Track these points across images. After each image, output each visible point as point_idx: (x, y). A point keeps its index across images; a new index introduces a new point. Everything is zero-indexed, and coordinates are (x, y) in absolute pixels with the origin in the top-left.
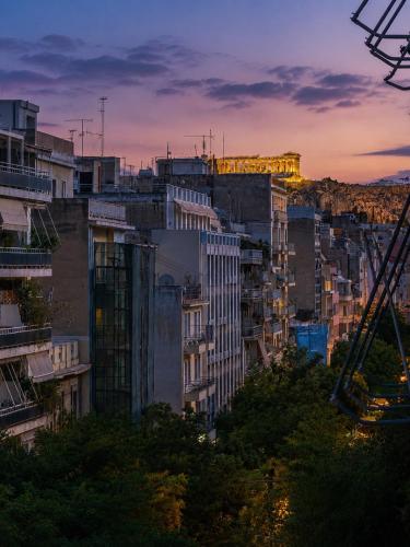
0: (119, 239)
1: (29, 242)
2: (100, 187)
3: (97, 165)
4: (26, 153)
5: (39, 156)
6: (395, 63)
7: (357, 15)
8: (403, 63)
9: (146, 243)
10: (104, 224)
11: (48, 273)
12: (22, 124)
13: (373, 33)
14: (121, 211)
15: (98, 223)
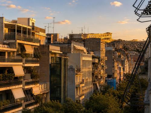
0: (58, 56)
1: (33, 56)
2: (53, 42)
3: (52, 36)
4: (32, 33)
5: (36, 33)
6: (140, 16)
7: (134, 5)
8: (142, 16)
9: (66, 57)
10: (54, 52)
11: (38, 65)
12: (31, 24)
13: (137, 8)
14: (59, 48)
15: (52, 51)
